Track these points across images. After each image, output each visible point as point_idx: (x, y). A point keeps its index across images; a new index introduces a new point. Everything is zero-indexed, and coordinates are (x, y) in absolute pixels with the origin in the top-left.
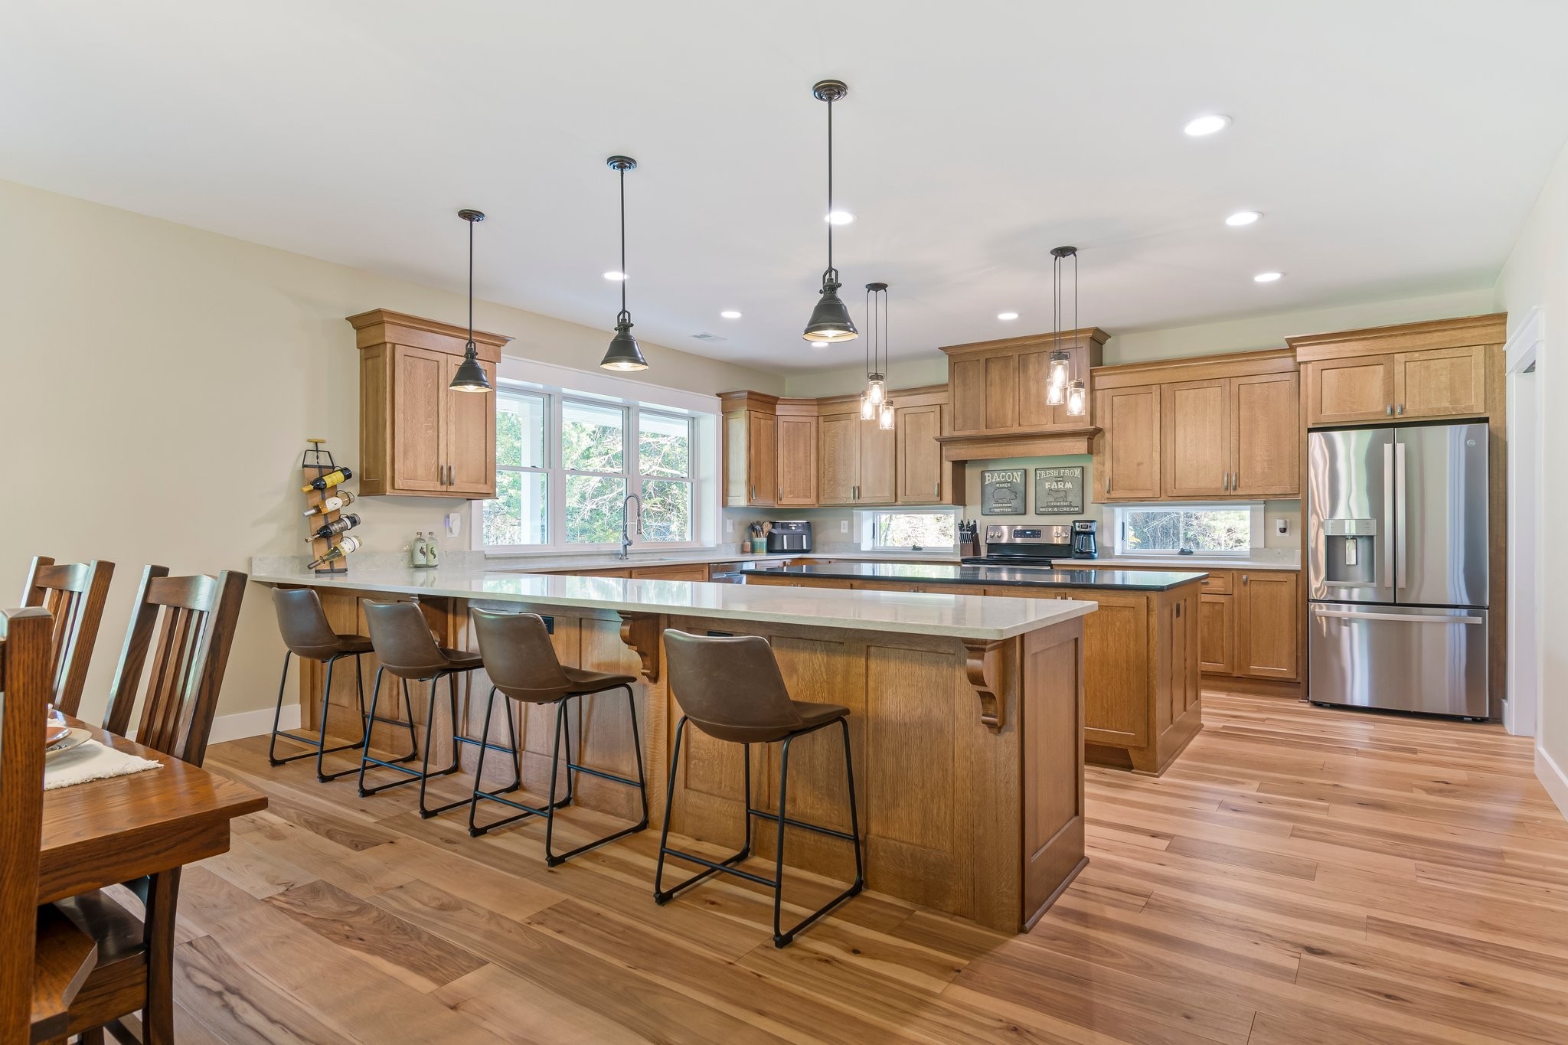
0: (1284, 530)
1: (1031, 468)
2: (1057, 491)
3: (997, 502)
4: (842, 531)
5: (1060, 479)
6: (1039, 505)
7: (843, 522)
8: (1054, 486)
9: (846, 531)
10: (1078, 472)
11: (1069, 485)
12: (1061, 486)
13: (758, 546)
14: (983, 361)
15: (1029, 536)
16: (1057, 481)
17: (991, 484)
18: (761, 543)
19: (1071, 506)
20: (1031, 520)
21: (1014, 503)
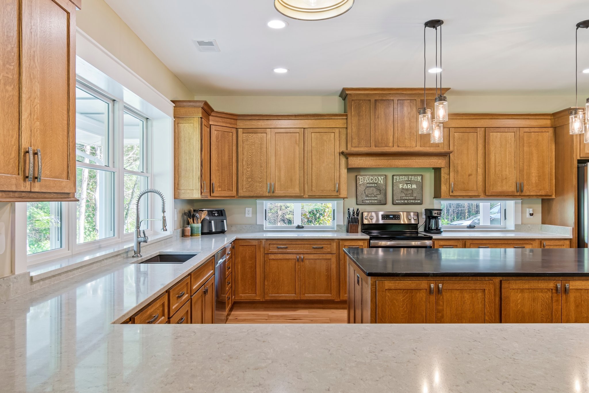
0: (531, 215)
1: (390, 175)
2: (407, 190)
3: (367, 196)
4: (247, 215)
5: (410, 182)
6: (395, 198)
7: (247, 209)
8: (405, 186)
9: (250, 216)
10: (419, 178)
11: (414, 186)
12: (409, 186)
13: (195, 230)
14: (373, 100)
15: (392, 219)
16: (407, 184)
17: (363, 184)
18: (198, 228)
19: (415, 199)
20: (390, 208)
21: (379, 197)
